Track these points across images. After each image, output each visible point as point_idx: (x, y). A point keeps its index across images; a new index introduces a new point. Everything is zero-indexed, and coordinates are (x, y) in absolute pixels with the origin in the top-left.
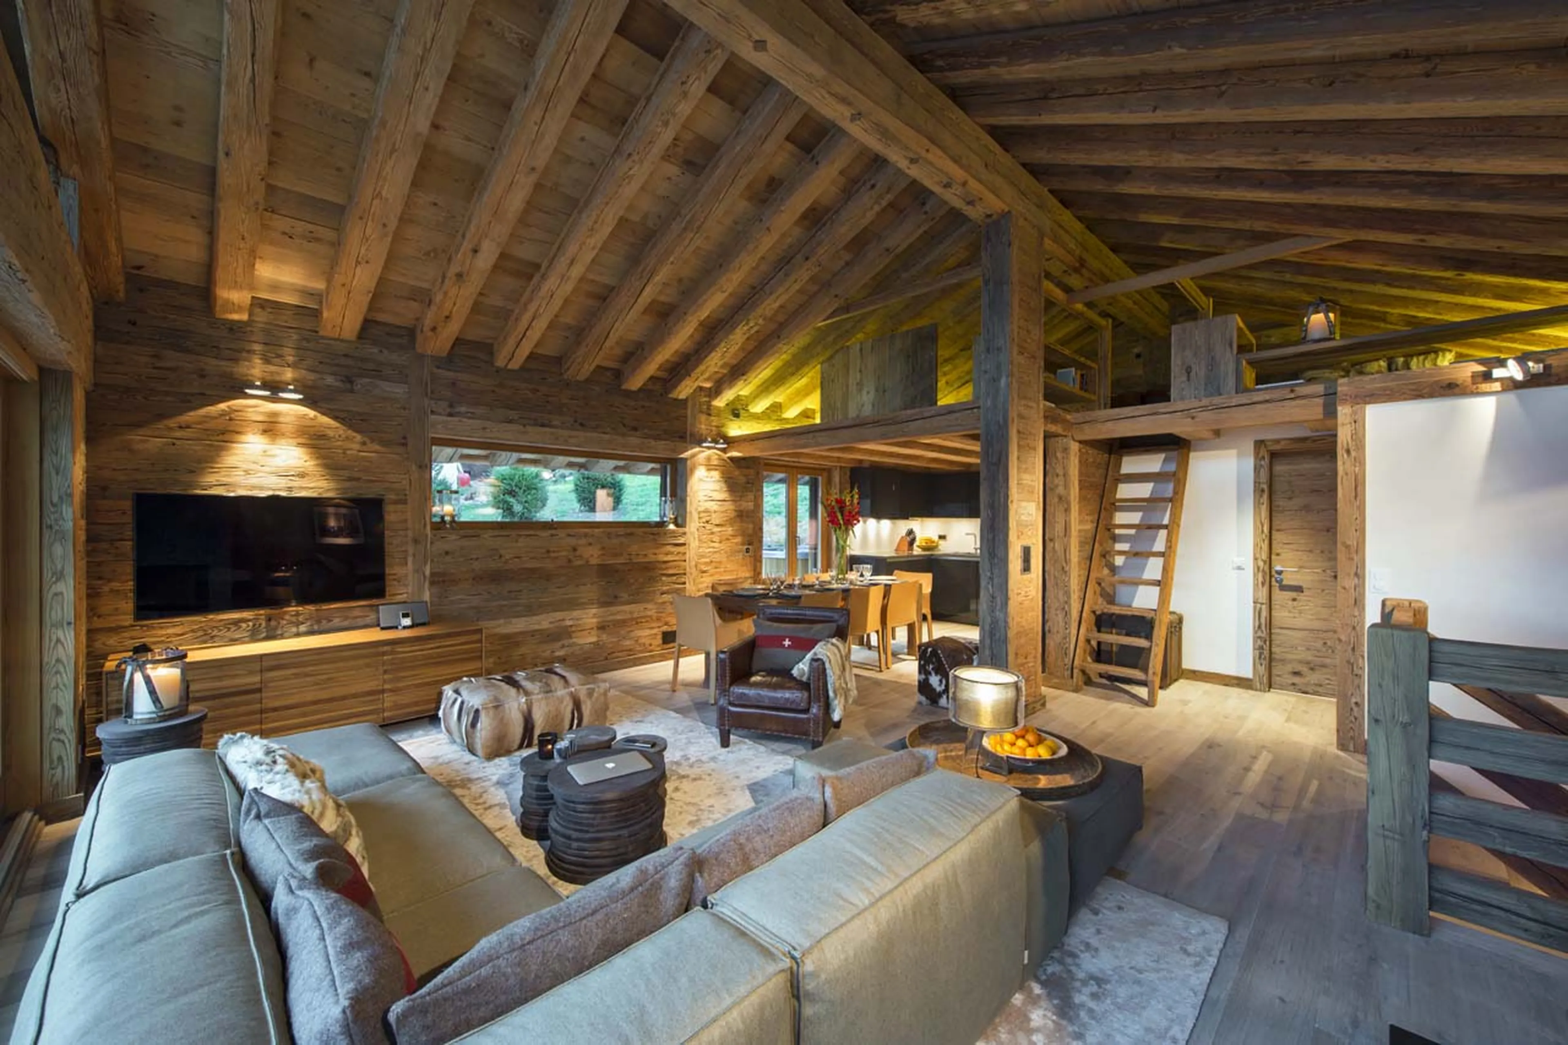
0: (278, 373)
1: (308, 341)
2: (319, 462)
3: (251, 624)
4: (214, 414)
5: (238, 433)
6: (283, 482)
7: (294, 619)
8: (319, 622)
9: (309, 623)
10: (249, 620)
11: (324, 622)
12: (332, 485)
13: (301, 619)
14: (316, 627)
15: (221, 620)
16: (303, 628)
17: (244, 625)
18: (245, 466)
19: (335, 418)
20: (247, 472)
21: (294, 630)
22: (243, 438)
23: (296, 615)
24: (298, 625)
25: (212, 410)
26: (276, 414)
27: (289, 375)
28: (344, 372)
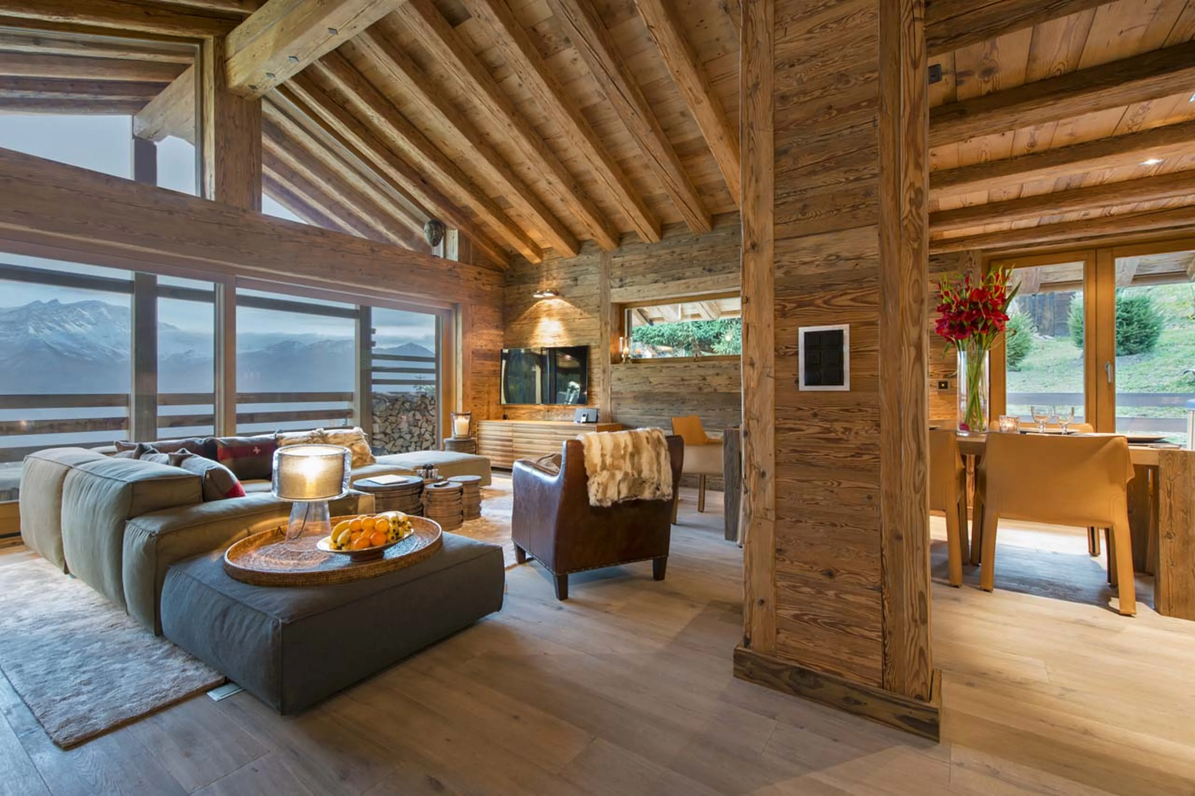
0: (551, 284)
1: (560, 262)
2: (565, 328)
4: (533, 310)
5: (539, 318)
6: (553, 341)
12: (569, 340)
18: (541, 334)
19: (570, 302)
20: (542, 337)
22: (541, 320)
23: (557, 410)
24: (558, 415)
25: (532, 308)
26: (550, 306)
27: (554, 284)
28: (574, 275)
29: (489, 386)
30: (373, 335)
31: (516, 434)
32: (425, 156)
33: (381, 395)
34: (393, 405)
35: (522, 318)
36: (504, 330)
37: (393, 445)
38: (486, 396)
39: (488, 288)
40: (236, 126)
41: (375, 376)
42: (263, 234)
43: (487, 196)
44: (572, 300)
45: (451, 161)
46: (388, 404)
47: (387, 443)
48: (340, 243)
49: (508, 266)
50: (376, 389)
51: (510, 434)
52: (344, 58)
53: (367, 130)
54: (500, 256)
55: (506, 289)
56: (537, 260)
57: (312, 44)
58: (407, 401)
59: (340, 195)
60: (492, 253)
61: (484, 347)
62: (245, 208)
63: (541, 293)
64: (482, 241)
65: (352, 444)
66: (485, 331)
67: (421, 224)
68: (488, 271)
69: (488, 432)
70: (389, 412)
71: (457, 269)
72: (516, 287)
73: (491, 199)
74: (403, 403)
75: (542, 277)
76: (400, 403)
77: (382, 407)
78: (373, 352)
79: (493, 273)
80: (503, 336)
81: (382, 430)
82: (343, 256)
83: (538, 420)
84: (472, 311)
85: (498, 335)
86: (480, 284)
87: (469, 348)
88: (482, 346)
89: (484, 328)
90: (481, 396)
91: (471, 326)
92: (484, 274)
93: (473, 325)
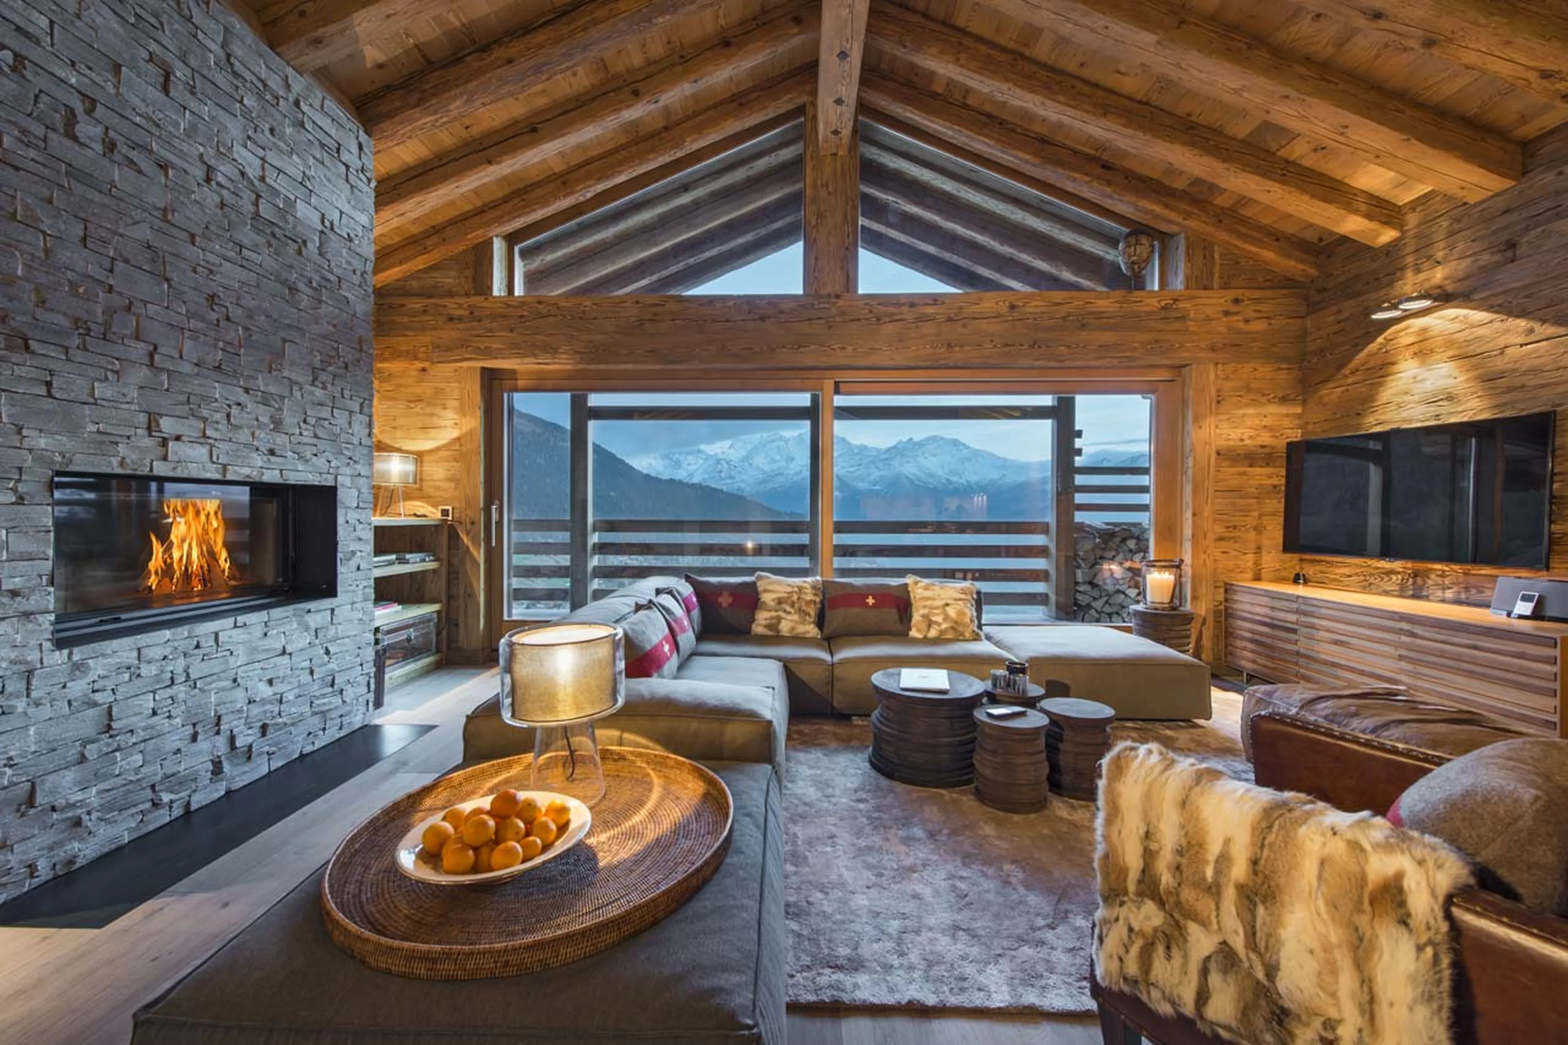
0: (1428, 280)
1: (1458, 221)
2: (1470, 375)
3: (1400, 577)
4: (1375, 350)
5: (1393, 364)
6: (1432, 410)
7: (1439, 580)
8: (1467, 589)
9: (1455, 590)
10: (1399, 573)
11: (1474, 591)
12: (1486, 403)
13: (1447, 581)
14: (1463, 596)
15: (1378, 568)
16: (1449, 594)
17: (1394, 577)
18: (1398, 400)
19: (1490, 309)
20: (1399, 406)
21: (1439, 593)
22: (1396, 368)
23: (1443, 575)
24: (1444, 588)
25: (1373, 347)
26: (1424, 330)
27: (1438, 275)
28: (1505, 236)
29: (1260, 516)
30: (1077, 440)
31: (1303, 619)
32: (1086, 117)
33: (1090, 526)
34: (1105, 542)
35: (1346, 371)
36: (1304, 403)
37: (1106, 602)
38: (1252, 535)
39: (1259, 326)
40: (829, 194)
41: (1080, 498)
42: (858, 320)
43: (1234, 139)
44: (1500, 300)
45: (1140, 102)
46: (1097, 540)
47: (1095, 599)
48: (961, 308)
49: (1313, 272)
50: (1080, 517)
51: (1293, 617)
52: (934, 20)
53: (1002, 122)
54: (1288, 256)
55: (1309, 323)
56: (1388, 235)
57: (845, 13)
58: (1133, 538)
59: (1002, 245)
60: (1269, 255)
61: (1247, 442)
62: (838, 292)
63: (1395, 307)
64: (1239, 234)
65: (947, 605)
66: (1251, 411)
67: (1112, 241)
68: (1257, 294)
69: (1247, 607)
70: (1099, 553)
71: (1181, 305)
72: (1335, 309)
73: (1242, 141)
74: (1124, 540)
75: (1403, 269)
76: (1117, 540)
77: (1088, 545)
78: (1077, 464)
79: (1269, 293)
80: (1298, 416)
81: (1088, 579)
82: (964, 326)
83: (1386, 593)
84: (1216, 375)
85: (1287, 415)
86: (1237, 322)
87: (1210, 444)
88: (1242, 440)
89: (1247, 405)
90: (1239, 534)
91: (1214, 404)
92: (1249, 299)
93: (1218, 402)
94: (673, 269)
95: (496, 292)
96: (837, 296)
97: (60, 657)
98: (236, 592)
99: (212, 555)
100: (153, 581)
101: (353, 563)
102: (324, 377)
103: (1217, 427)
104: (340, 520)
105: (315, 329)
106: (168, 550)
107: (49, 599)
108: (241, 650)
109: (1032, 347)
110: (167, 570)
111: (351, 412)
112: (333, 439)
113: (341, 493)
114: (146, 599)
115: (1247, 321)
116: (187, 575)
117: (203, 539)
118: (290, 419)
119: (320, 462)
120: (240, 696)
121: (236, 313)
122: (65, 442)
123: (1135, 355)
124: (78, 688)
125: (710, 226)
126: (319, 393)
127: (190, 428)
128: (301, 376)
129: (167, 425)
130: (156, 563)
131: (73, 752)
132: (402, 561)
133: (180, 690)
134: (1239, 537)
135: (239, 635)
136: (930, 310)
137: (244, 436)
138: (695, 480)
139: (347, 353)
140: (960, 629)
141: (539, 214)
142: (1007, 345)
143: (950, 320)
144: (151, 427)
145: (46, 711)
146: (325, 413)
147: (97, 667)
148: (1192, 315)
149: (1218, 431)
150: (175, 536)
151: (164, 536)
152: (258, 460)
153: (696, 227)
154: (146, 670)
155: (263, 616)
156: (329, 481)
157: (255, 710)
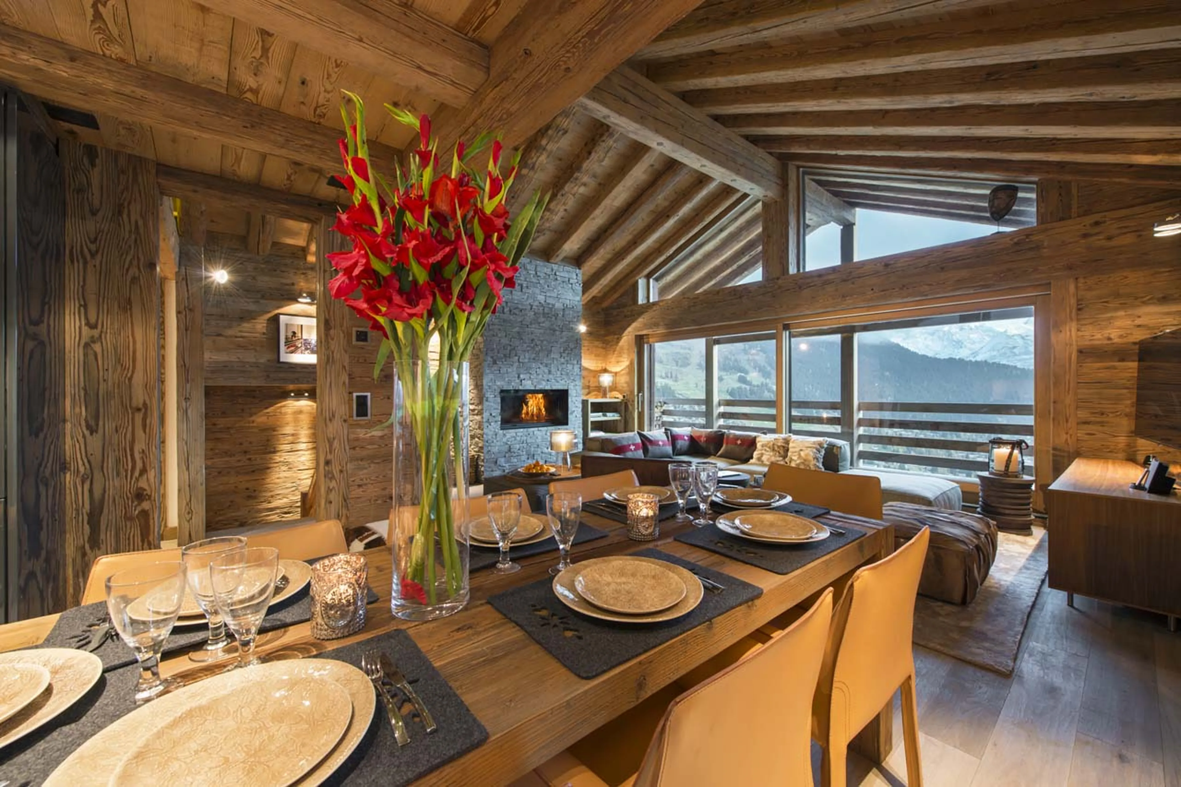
38: (1124, 420)
39: (1125, 240)
48: (851, 272)
62: (778, 276)
68: (1124, 212)
84: (1077, 288)
85: (1168, 314)
86: (1098, 241)
87: (1071, 345)
88: (1109, 339)
89: (1116, 309)
90: (1106, 420)
91: (1074, 311)
92: (1112, 219)
93: (1079, 309)
94: (744, 260)
95: (640, 302)
96: (778, 279)
97: (501, 432)
98: (547, 421)
99: (540, 410)
100: (523, 416)
101: (574, 414)
102: (564, 355)
103: (1078, 330)
104: (570, 400)
105: (561, 340)
106: (528, 408)
107: (499, 418)
108: (539, 438)
109: (901, 289)
110: (527, 413)
111: (573, 365)
112: (567, 374)
113: (570, 392)
114: (521, 421)
115: (1109, 238)
116: (533, 415)
117: (538, 405)
118: (553, 370)
119: (563, 382)
120: (539, 451)
121: (538, 343)
122: (502, 383)
123: (991, 282)
124: (504, 440)
125: (750, 238)
126: (562, 360)
127: (527, 376)
128: (557, 356)
129: (522, 376)
130: (524, 411)
131: (503, 454)
132: (605, 415)
133: (525, 445)
134: (1107, 422)
135: (539, 433)
136: (831, 277)
137: (540, 376)
138: (979, 358)
139: (572, 345)
140: (806, 463)
141: (652, 267)
142: (883, 291)
143: (844, 281)
144: (519, 377)
145: (498, 444)
146: (564, 366)
147: (508, 436)
148: (1046, 244)
149: (1080, 333)
150: (529, 404)
151: (527, 405)
152: (544, 383)
153: (741, 241)
154: (518, 438)
155: (545, 428)
156: (566, 388)
157: (543, 455)
